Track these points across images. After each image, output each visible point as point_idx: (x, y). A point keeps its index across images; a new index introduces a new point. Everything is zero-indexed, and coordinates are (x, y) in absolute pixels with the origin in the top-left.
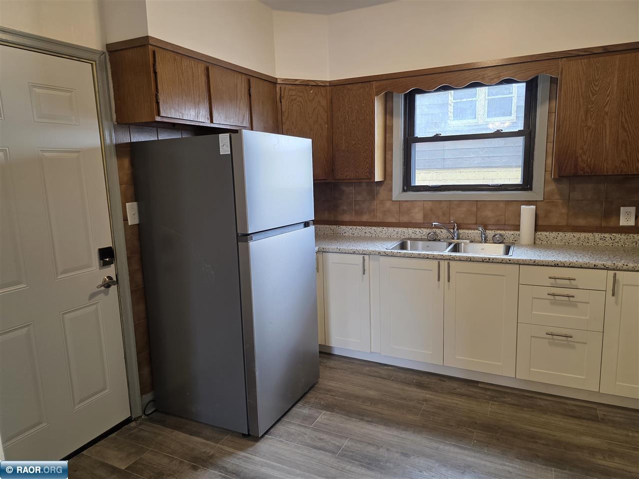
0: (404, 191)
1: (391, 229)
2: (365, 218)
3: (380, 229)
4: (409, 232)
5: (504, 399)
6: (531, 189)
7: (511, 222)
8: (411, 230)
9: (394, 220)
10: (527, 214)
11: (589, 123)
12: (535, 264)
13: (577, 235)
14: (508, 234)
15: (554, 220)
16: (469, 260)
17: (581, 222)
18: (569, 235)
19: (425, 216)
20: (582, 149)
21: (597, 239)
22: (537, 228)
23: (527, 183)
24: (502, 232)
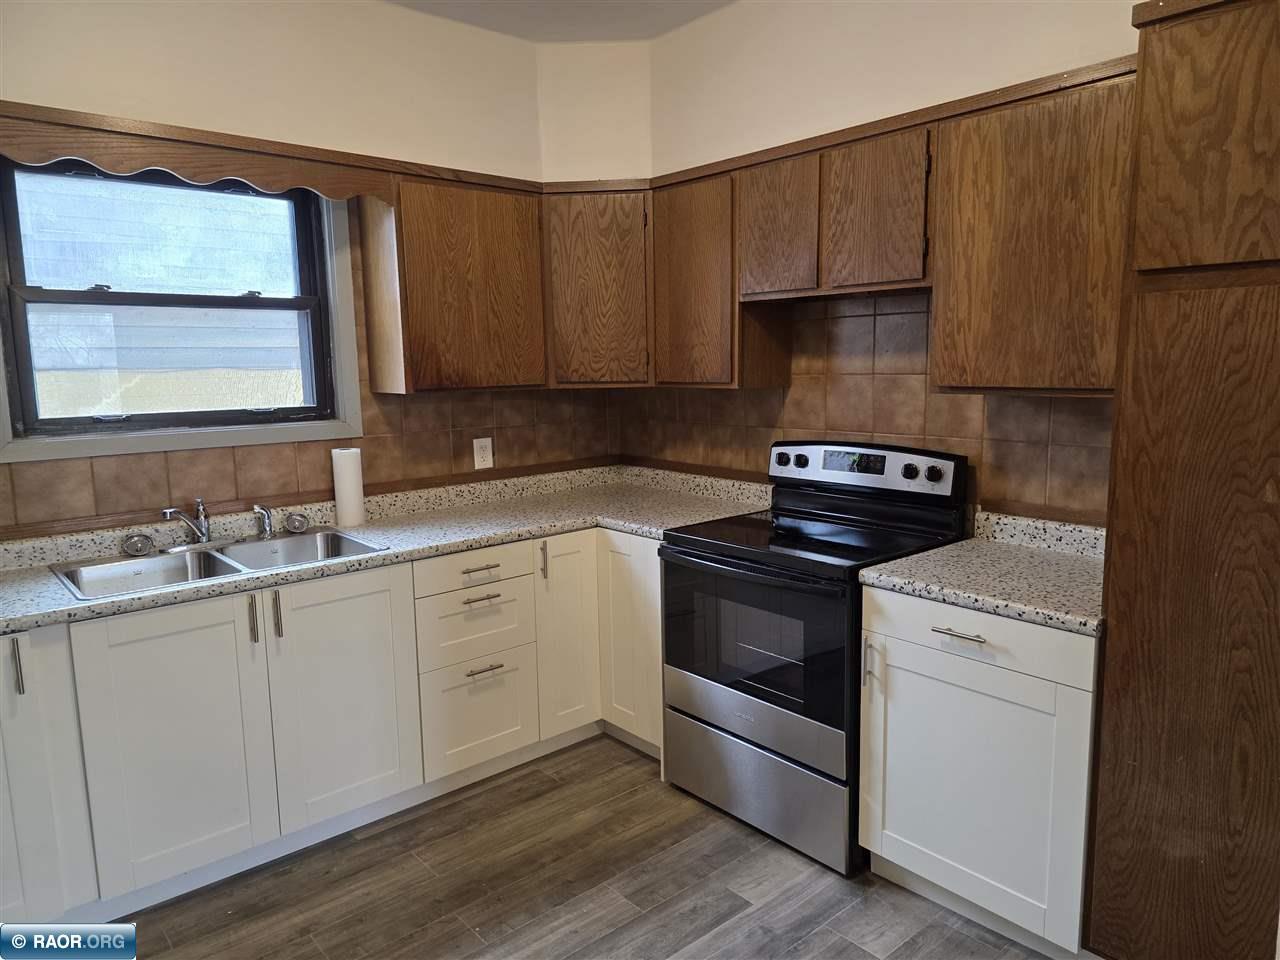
0: (19, 434)
4: (60, 546)
6: (333, 416)
7: (312, 486)
8: (62, 541)
12: (439, 553)
13: (424, 493)
14: (314, 512)
15: (383, 474)
17: (425, 471)
18: (413, 495)
21: (453, 497)
22: (369, 490)
23: (324, 404)
24: (298, 509)
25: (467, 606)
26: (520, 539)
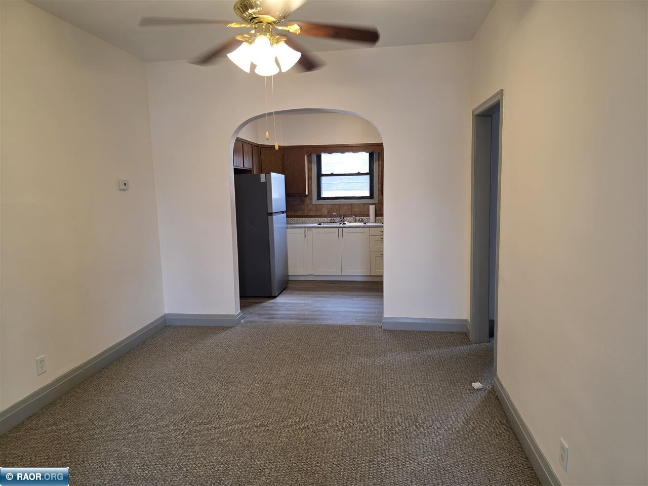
0: (318, 200)
1: (312, 219)
4: (322, 219)
7: (366, 213)
9: (313, 214)
10: (372, 209)
12: (375, 227)
14: (365, 219)
16: (350, 227)
19: (328, 212)
23: (372, 196)
24: (362, 217)
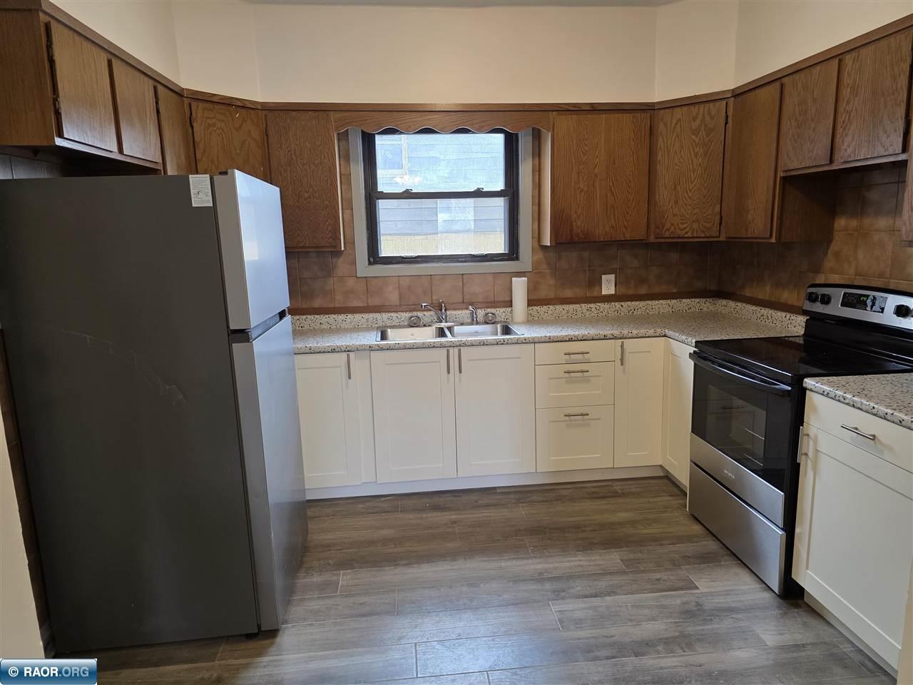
0: (370, 263)
1: (358, 317)
2: (317, 303)
3: (342, 317)
4: (383, 318)
5: (530, 499)
6: (517, 258)
7: (501, 299)
8: (385, 316)
9: (360, 304)
10: (520, 287)
11: (582, 186)
12: (550, 340)
13: (566, 307)
14: (500, 313)
15: (543, 293)
16: (482, 344)
17: (568, 293)
18: (559, 307)
19: (401, 296)
20: (576, 213)
21: (585, 311)
22: (531, 303)
23: (513, 252)
24: (493, 310)
25: (567, 375)
26: (605, 338)
